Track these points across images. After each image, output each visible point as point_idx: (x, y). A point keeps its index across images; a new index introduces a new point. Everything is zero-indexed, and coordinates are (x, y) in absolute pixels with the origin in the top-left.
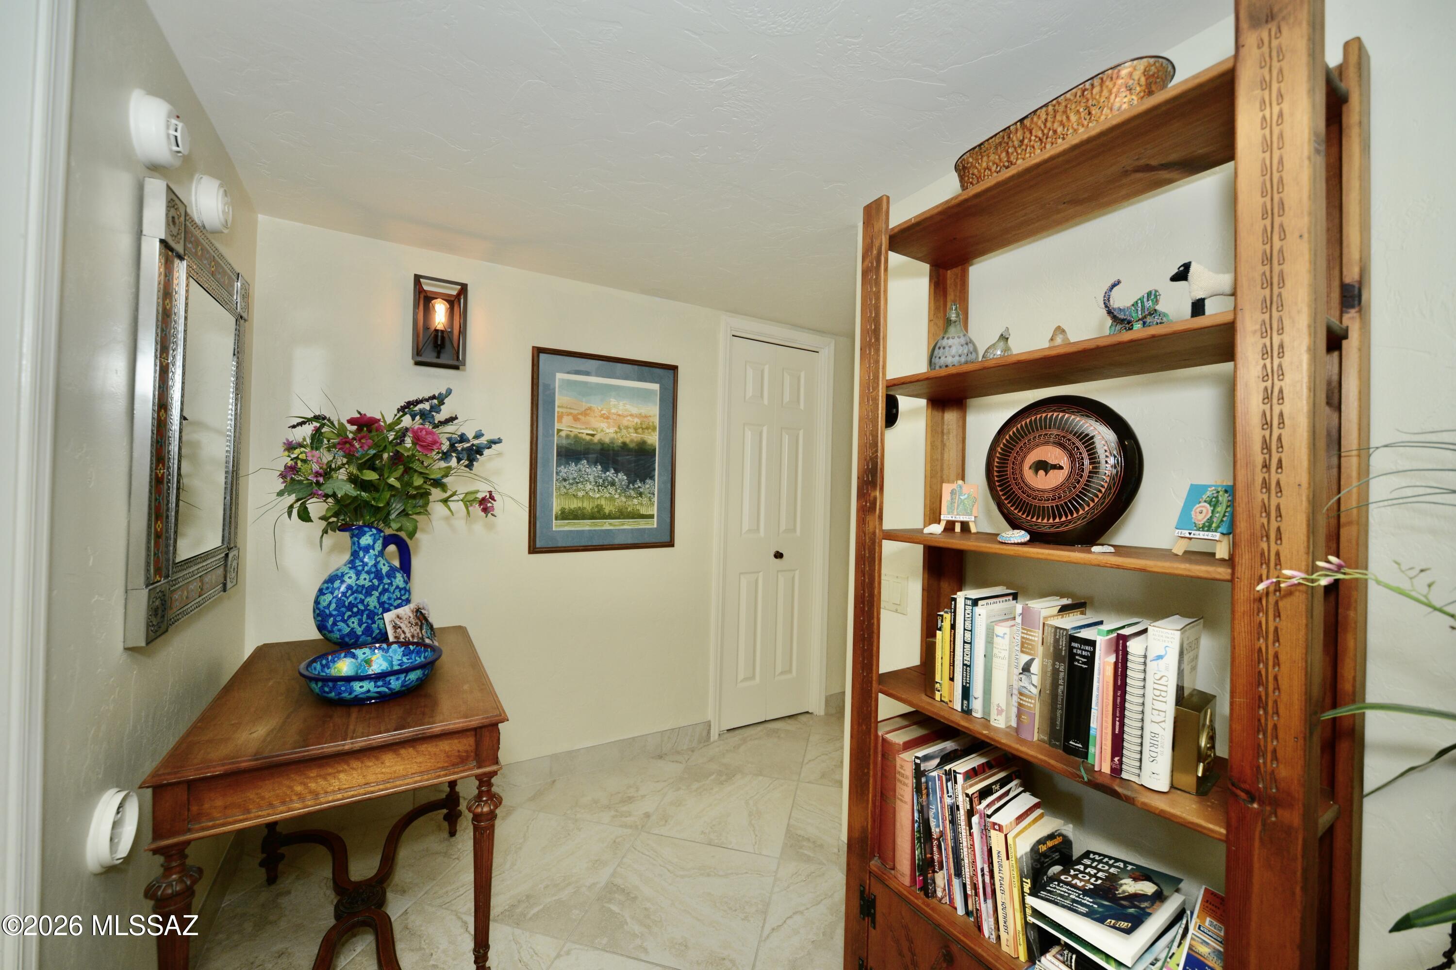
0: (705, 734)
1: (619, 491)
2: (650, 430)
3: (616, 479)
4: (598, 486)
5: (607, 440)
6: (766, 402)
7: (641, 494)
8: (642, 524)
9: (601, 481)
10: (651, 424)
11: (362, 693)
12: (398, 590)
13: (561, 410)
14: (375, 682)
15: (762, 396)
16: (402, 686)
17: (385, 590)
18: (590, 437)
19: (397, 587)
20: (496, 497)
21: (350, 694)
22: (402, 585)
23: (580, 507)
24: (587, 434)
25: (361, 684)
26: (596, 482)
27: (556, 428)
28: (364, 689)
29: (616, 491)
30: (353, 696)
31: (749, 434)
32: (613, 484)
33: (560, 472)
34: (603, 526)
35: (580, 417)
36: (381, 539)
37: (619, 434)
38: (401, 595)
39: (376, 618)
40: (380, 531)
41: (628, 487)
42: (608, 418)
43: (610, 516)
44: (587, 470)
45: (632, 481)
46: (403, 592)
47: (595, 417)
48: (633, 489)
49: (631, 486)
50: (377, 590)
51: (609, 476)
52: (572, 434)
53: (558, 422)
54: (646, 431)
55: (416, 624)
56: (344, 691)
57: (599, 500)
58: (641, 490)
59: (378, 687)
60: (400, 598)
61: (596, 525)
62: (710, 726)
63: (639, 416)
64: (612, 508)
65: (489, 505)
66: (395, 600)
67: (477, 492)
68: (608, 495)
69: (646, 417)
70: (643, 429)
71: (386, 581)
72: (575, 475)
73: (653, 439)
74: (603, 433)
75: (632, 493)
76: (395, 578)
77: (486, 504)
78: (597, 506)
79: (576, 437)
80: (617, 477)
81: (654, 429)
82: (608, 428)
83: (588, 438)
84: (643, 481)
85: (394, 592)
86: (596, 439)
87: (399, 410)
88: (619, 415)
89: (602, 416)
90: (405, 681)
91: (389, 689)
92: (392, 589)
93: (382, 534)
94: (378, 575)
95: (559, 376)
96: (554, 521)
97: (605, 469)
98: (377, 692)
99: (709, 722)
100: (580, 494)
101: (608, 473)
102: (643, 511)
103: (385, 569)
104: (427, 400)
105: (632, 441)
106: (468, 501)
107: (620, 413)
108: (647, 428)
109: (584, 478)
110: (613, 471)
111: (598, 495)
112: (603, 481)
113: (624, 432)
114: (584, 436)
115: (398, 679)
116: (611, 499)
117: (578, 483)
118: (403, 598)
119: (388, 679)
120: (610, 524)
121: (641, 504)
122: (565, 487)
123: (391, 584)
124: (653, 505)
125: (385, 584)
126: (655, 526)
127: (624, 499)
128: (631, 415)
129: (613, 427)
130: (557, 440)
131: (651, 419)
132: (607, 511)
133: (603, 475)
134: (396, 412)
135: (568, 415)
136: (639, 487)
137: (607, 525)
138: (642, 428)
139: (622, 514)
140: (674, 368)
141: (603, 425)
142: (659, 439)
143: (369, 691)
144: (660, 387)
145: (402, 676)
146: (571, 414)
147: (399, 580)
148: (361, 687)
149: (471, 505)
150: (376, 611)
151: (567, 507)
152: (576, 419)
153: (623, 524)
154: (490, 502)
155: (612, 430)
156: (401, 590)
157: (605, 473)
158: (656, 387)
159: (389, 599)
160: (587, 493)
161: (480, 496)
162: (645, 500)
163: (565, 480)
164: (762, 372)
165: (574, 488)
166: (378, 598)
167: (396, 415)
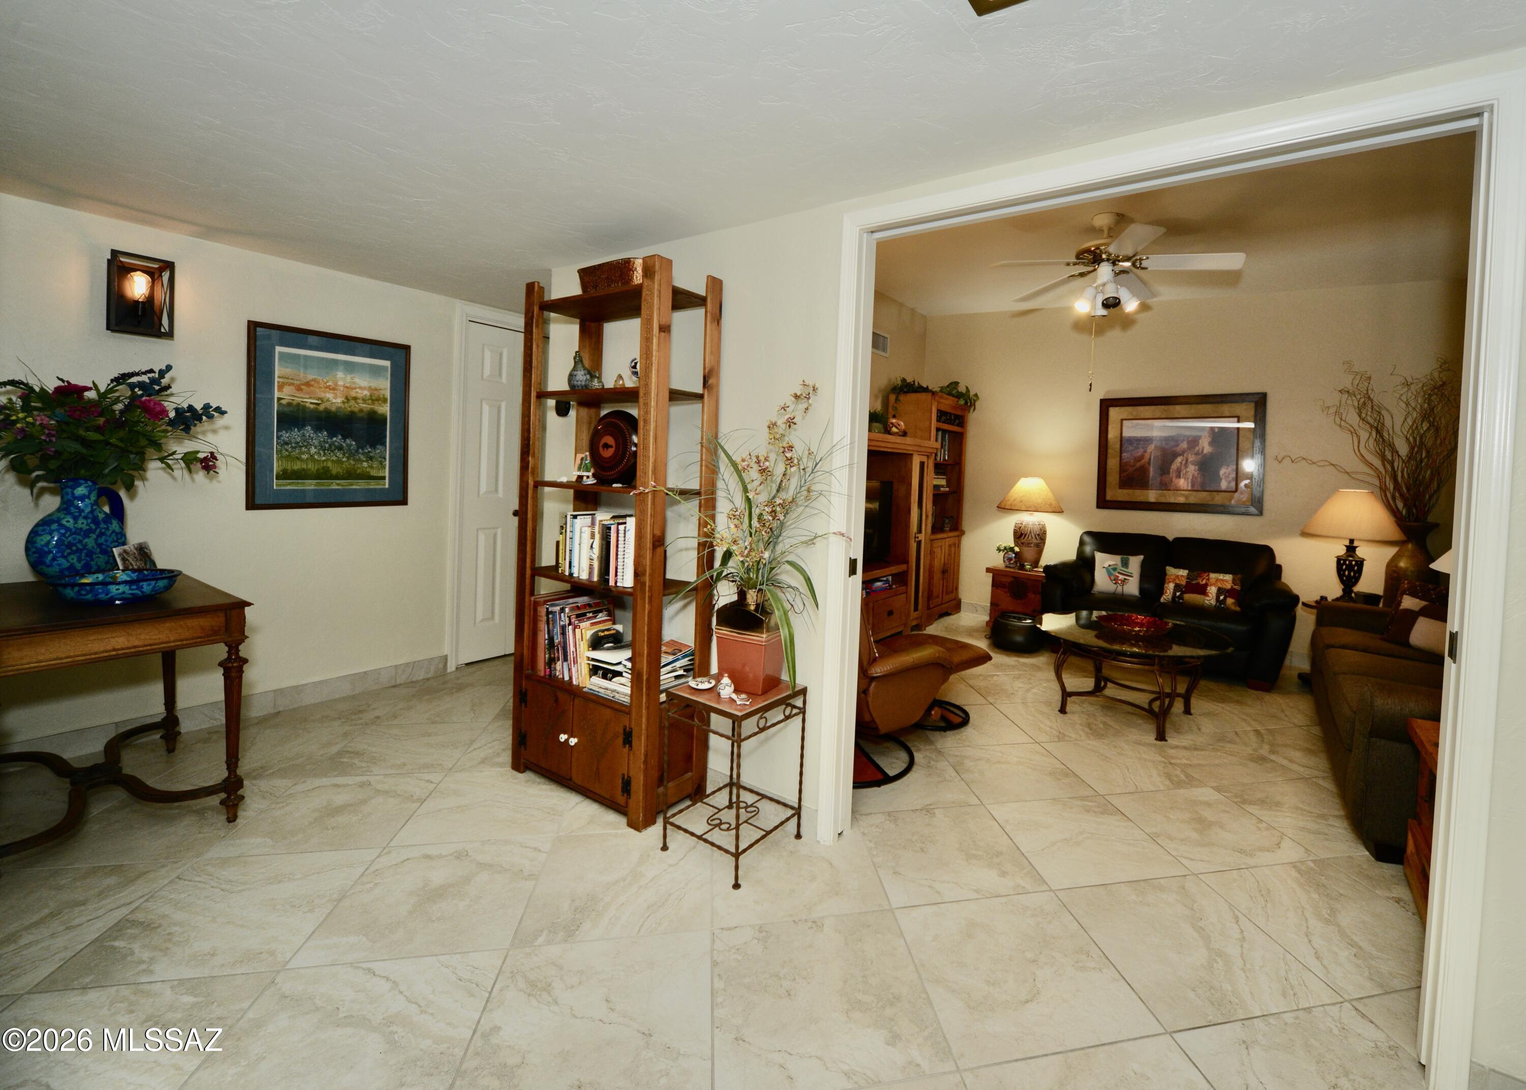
0: (441, 666)
1: (347, 455)
2: (380, 402)
3: (344, 445)
4: (324, 450)
5: (333, 409)
6: (504, 380)
7: (371, 458)
8: (373, 485)
9: (327, 446)
10: (381, 396)
11: (118, 594)
12: (114, 534)
13: (281, 380)
14: (130, 586)
15: (500, 375)
16: (152, 590)
17: (101, 534)
18: (315, 406)
19: (114, 532)
20: (218, 456)
21: (107, 595)
22: (117, 529)
23: (304, 469)
24: (311, 403)
25: (117, 587)
26: (322, 447)
27: (276, 396)
28: (120, 591)
29: (344, 454)
30: (108, 596)
31: (486, 408)
32: (340, 448)
33: (281, 436)
34: (330, 485)
35: (303, 387)
36: (96, 490)
37: (346, 405)
38: (118, 539)
39: (94, 556)
40: (94, 483)
41: (357, 451)
42: (334, 389)
43: (337, 477)
44: (312, 435)
45: (360, 446)
46: (119, 536)
47: (320, 388)
48: (363, 454)
49: (360, 451)
50: (94, 533)
51: (336, 441)
52: (295, 403)
53: (278, 391)
54: (376, 402)
55: (141, 560)
56: (101, 593)
57: (325, 463)
58: (371, 454)
59: (132, 590)
60: (116, 541)
61: (323, 485)
62: (447, 659)
63: (370, 388)
64: (339, 470)
65: (210, 463)
66: (112, 542)
67: (198, 452)
68: (334, 458)
69: (376, 390)
70: (373, 400)
71: (103, 525)
72: (299, 439)
73: (385, 409)
74: (328, 403)
75: (362, 457)
76: (111, 524)
77: (208, 464)
78: (323, 468)
79: (298, 404)
80: (344, 442)
81: (385, 401)
82: (335, 398)
83: (312, 406)
84: (373, 446)
85: (110, 536)
86: (321, 408)
87: (112, 381)
88: (347, 387)
89: (328, 387)
90: (154, 587)
91: (142, 592)
92: (108, 533)
93: (97, 486)
94: (95, 521)
95: (278, 349)
96: (275, 481)
97: (331, 435)
98: (131, 594)
99: (446, 656)
100: (304, 457)
101: (335, 439)
102: (374, 473)
103: (101, 516)
104: (145, 373)
105: (361, 411)
106: (190, 460)
107: (348, 385)
108: (378, 400)
109: (308, 443)
110: (340, 437)
111: (324, 458)
112: (330, 445)
113: (352, 403)
114: (308, 405)
115: (149, 585)
116: (339, 461)
117: (301, 447)
118: (120, 541)
119: (141, 584)
120: (338, 484)
121: (372, 467)
122: (287, 450)
123: (107, 529)
124: (385, 468)
125: (102, 528)
126: (387, 486)
127: (352, 462)
128: (360, 388)
129: (341, 397)
130: (278, 407)
131: (382, 392)
132: (334, 472)
133: (329, 440)
134: (109, 382)
135: (289, 385)
136: (369, 452)
137: (335, 485)
138: (371, 399)
139: (351, 475)
140: (407, 348)
141: (329, 396)
142: (391, 410)
143: (124, 593)
144: (392, 364)
145: (153, 583)
146: (293, 384)
147: (115, 525)
148: (118, 589)
149: (192, 463)
150: (94, 550)
151: (289, 468)
152: (299, 389)
153: (352, 485)
154: (211, 461)
155: (339, 400)
156: (117, 534)
157: (331, 439)
158: (387, 363)
159: (106, 541)
160: (311, 456)
161: (201, 456)
162: (375, 464)
163: (287, 444)
164: (501, 355)
165: (297, 451)
166: (96, 540)
167: (109, 385)
